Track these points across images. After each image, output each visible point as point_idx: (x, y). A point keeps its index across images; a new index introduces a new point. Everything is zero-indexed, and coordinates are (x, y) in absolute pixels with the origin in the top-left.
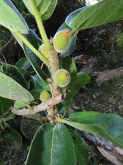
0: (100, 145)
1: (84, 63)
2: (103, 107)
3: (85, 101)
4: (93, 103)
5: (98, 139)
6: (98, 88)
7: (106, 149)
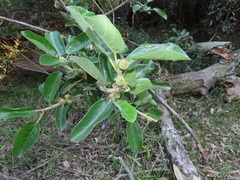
0: (177, 164)
1: (225, 56)
2: (217, 131)
3: (195, 110)
4: (205, 119)
5: (179, 156)
6: (226, 102)
7: (181, 171)
